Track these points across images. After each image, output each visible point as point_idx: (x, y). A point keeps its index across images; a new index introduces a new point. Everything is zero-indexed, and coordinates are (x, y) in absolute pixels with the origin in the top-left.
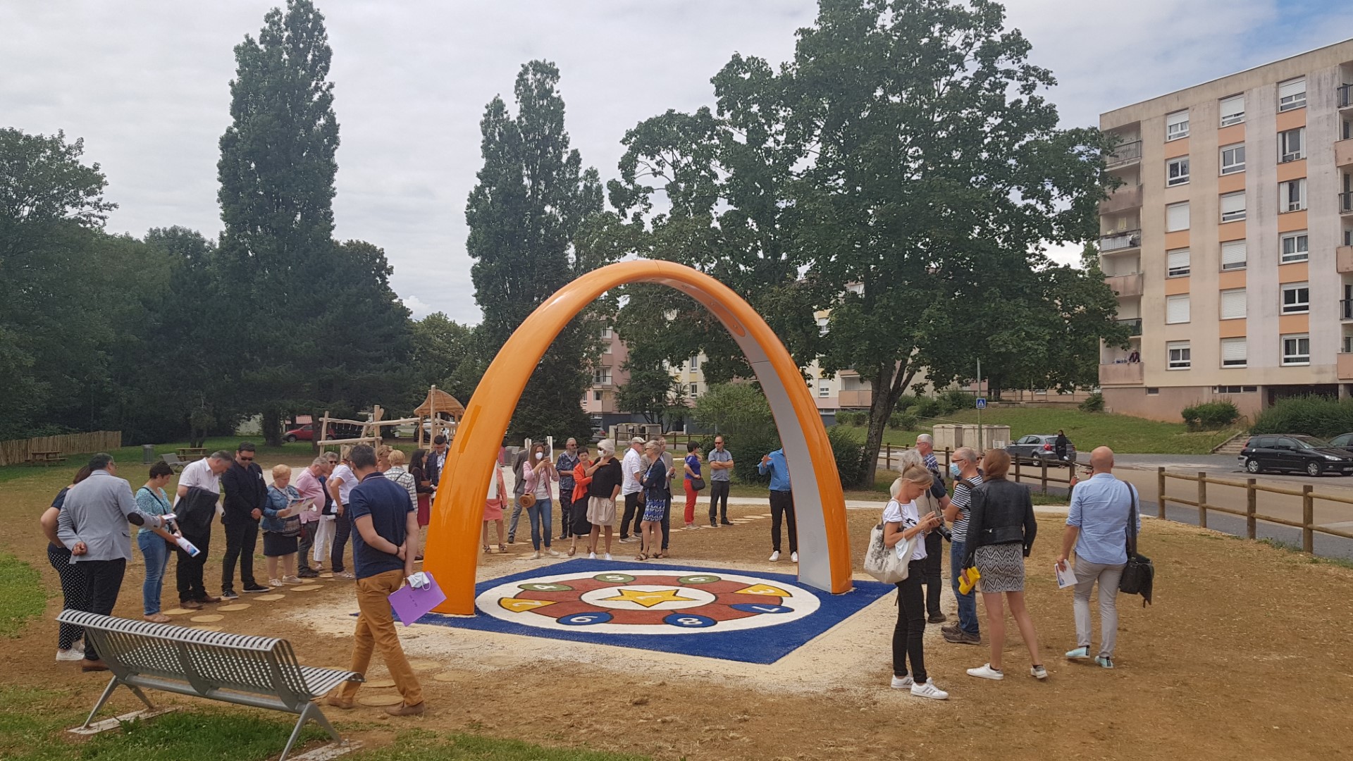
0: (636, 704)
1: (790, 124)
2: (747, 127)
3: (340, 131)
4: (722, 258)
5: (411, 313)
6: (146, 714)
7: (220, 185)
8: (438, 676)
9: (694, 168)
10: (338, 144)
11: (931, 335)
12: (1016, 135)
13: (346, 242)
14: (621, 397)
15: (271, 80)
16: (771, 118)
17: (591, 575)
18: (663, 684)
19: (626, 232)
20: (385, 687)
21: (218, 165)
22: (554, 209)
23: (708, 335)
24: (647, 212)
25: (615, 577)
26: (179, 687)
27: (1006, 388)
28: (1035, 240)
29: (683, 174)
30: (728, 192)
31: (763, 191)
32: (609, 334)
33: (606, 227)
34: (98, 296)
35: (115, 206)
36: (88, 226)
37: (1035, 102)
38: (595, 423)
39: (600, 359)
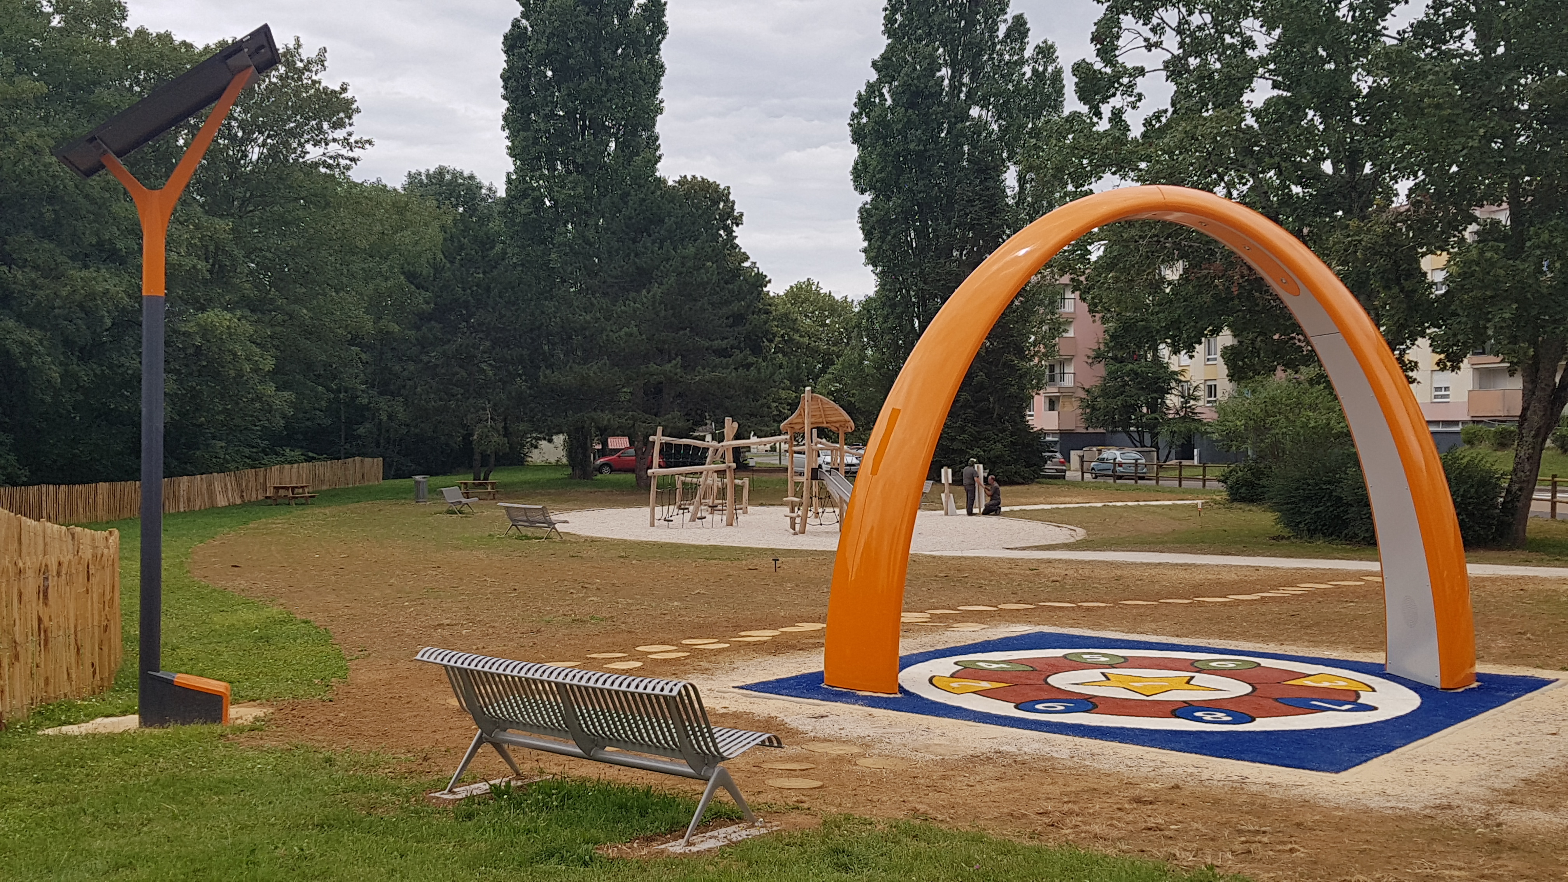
4: (1262, 175)
7: (506, 104)
9: (1212, 31)
10: (664, 33)
13: (677, 178)
14: (1090, 406)
19: (1104, 141)
21: (501, 76)
22: (984, 113)
24: (1134, 108)
25: (1095, 656)
29: (1196, 43)
30: (1272, 68)
31: (1332, 63)
32: (1073, 305)
33: (1070, 137)
35: (370, 142)
36: (337, 171)
38: (1049, 446)
39: (1055, 346)
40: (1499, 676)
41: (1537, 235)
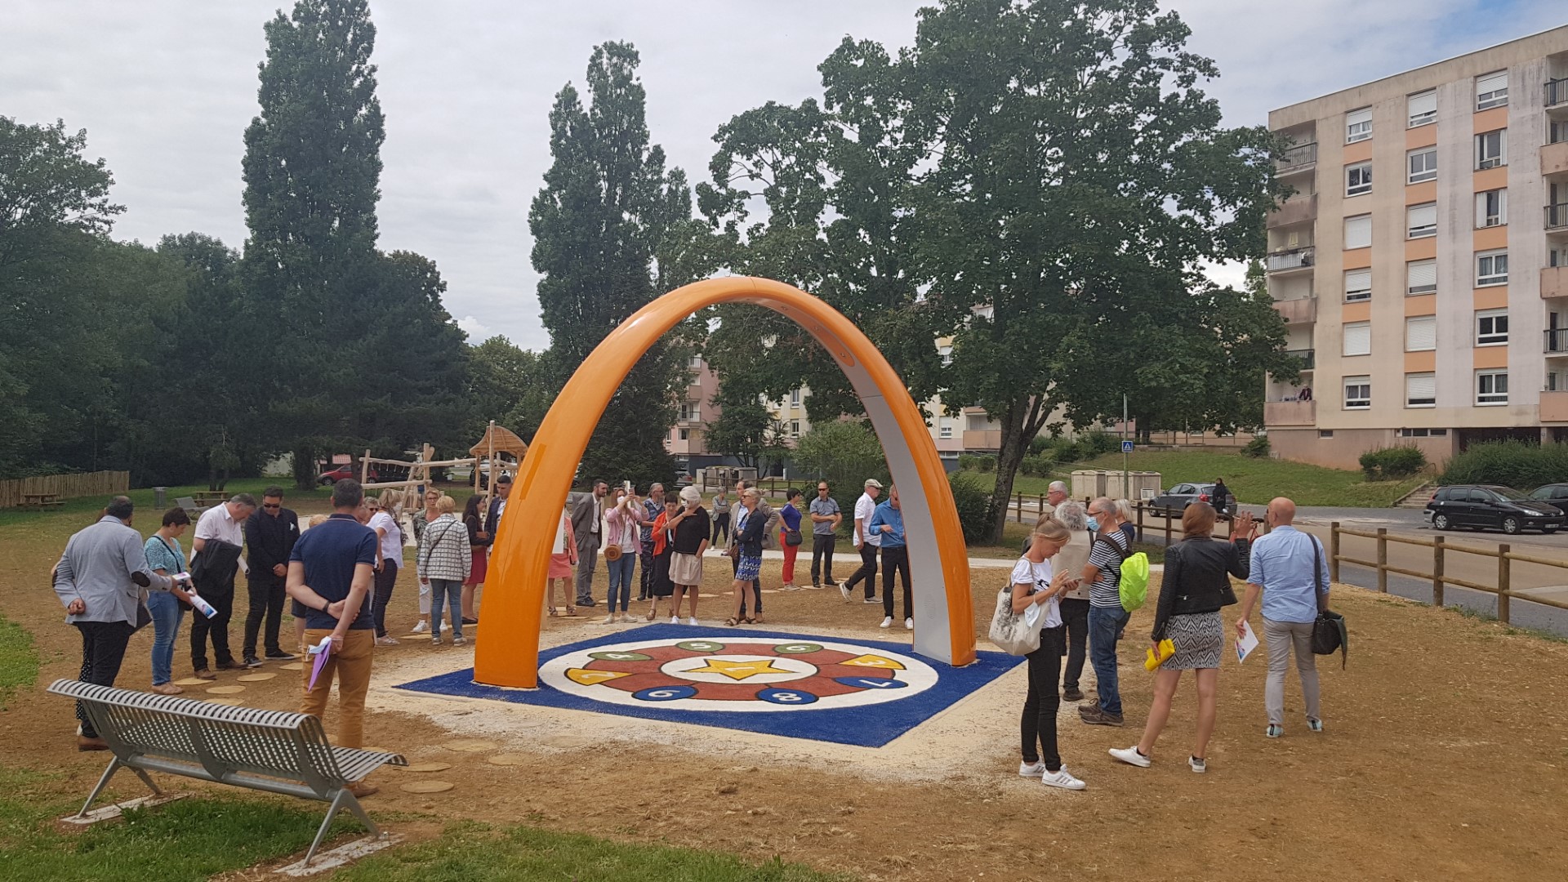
0: (723, 792)
1: (909, 119)
2: (859, 122)
3: (385, 123)
4: (829, 275)
5: (468, 336)
6: (152, 801)
7: (245, 185)
8: (493, 759)
9: (797, 169)
10: (383, 138)
11: (1070, 367)
12: (1172, 135)
13: (392, 253)
14: (711, 436)
15: (305, 63)
16: (888, 112)
17: (673, 642)
18: (755, 770)
19: (718, 243)
20: (431, 772)
21: (242, 162)
22: (633, 217)
23: (812, 365)
24: (742, 221)
25: (701, 644)
26: (191, 770)
27: (1156, 430)
28: (1192, 257)
29: (785, 177)
30: (837, 198)
31: (877, 198)
32: (697, 363)
33: (694, 238)
34: (103, 314)
35: (123, 208)
36: (92, 231)
37: (1194, 96)
38: (680, 467)
39: (686, 392)
40: (991, 653)
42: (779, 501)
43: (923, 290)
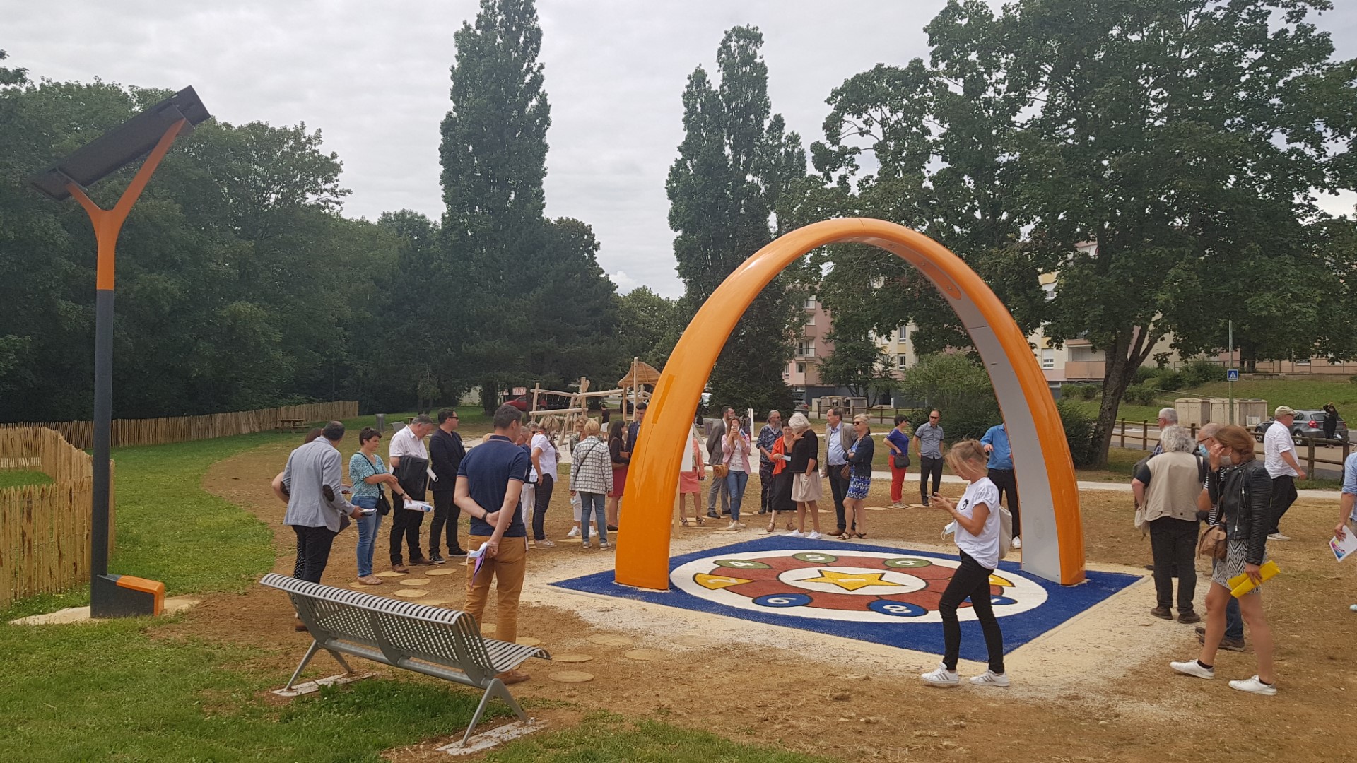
0: (837, 699)
1: (1013, 71)
2: (963, 77)
3: (551, 112)
4: (935, 220)
5: (617, 287)
6: (345, 679)
7: (442, 168)
8: (629, 654)
9: (904, 125)
10: (549, 125)
11: (1176, 298)
12: (1281, 70)
13: (556, 219)
14: (825, 370)
15: (486, 64)
16: (992, 66)
17: (789, 553)
18: (867, 678)
19: (831, 195)
20: (575, 663)
21: (439, 149)
22: (755, 179)
23: (918, 303)
24: (853, 174)
25: (813, 556)
26: (373, 654)
27: (1261, 359)
28: (1303, 188)
29: (893, 133)
30: (942, 149)
31: (981, 146)
32: (813, 305)
33: (809, 192)
34: (337, 276)
35: (349, 192)
36: (327, 211)
37: (1304, 31)
38: (798, 394)
39: (801, 331)
40: (1101, 573)
41: (1118, 260)
42: (889, 427)
43: (1026, 230)
